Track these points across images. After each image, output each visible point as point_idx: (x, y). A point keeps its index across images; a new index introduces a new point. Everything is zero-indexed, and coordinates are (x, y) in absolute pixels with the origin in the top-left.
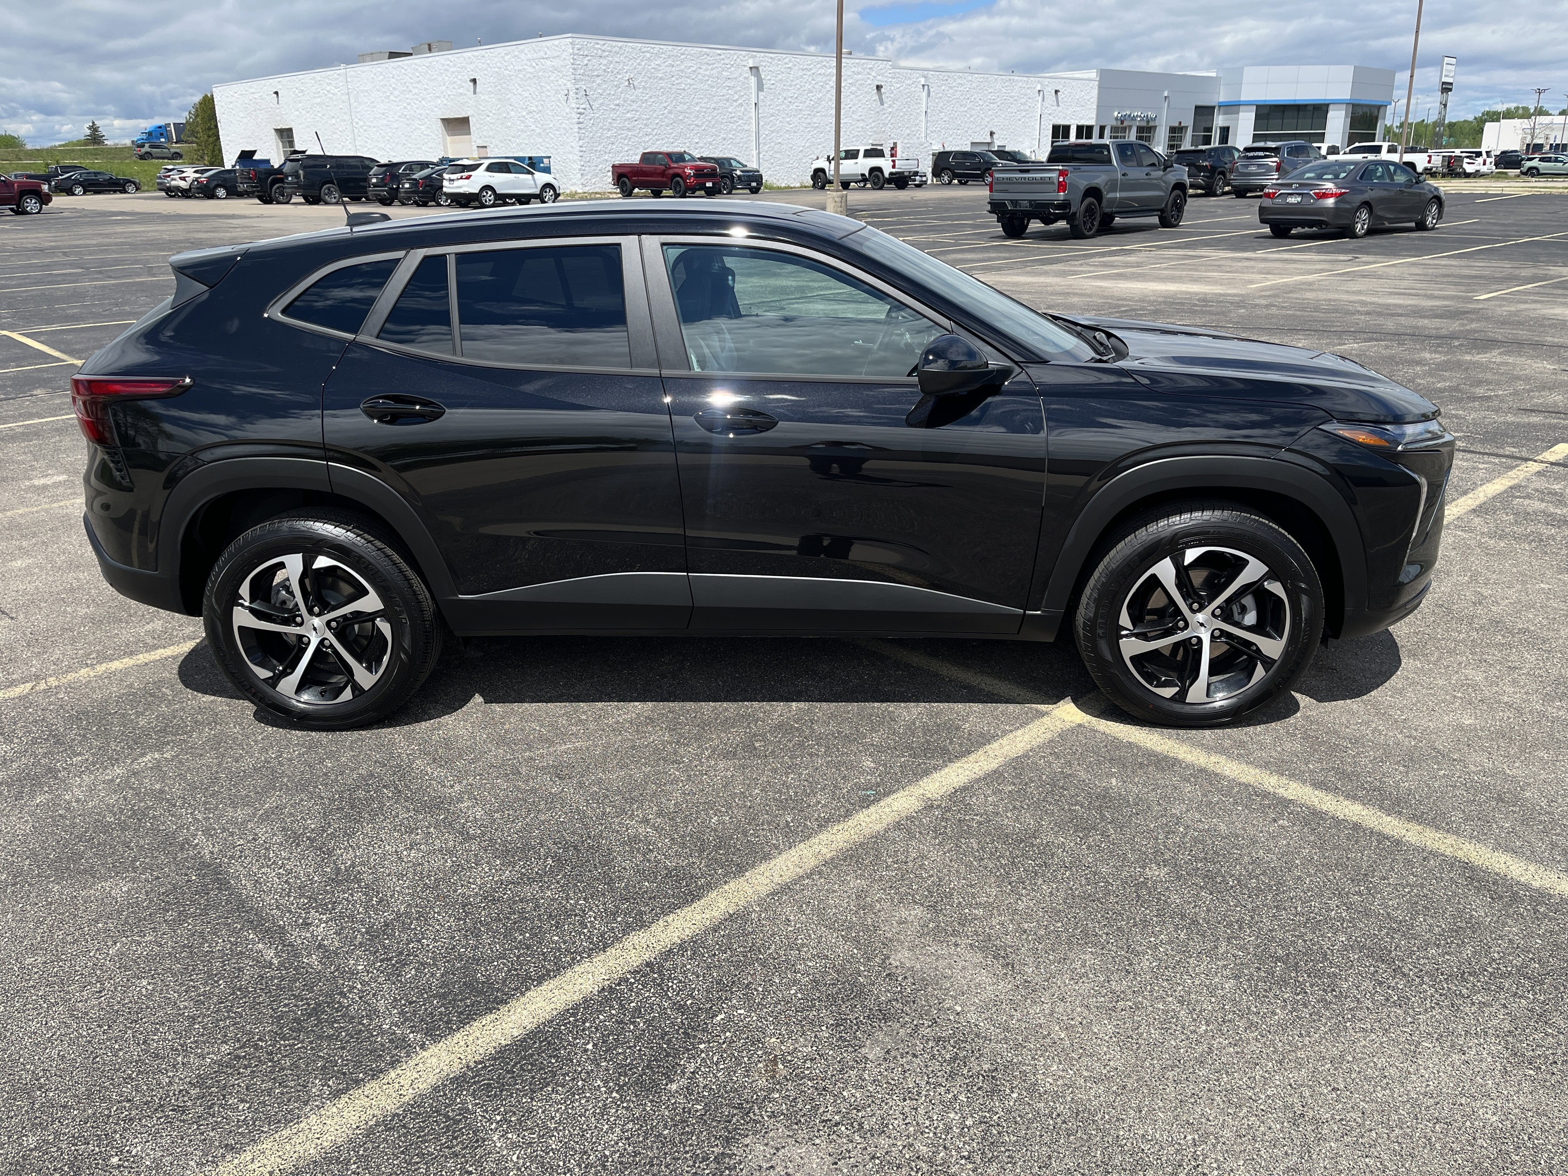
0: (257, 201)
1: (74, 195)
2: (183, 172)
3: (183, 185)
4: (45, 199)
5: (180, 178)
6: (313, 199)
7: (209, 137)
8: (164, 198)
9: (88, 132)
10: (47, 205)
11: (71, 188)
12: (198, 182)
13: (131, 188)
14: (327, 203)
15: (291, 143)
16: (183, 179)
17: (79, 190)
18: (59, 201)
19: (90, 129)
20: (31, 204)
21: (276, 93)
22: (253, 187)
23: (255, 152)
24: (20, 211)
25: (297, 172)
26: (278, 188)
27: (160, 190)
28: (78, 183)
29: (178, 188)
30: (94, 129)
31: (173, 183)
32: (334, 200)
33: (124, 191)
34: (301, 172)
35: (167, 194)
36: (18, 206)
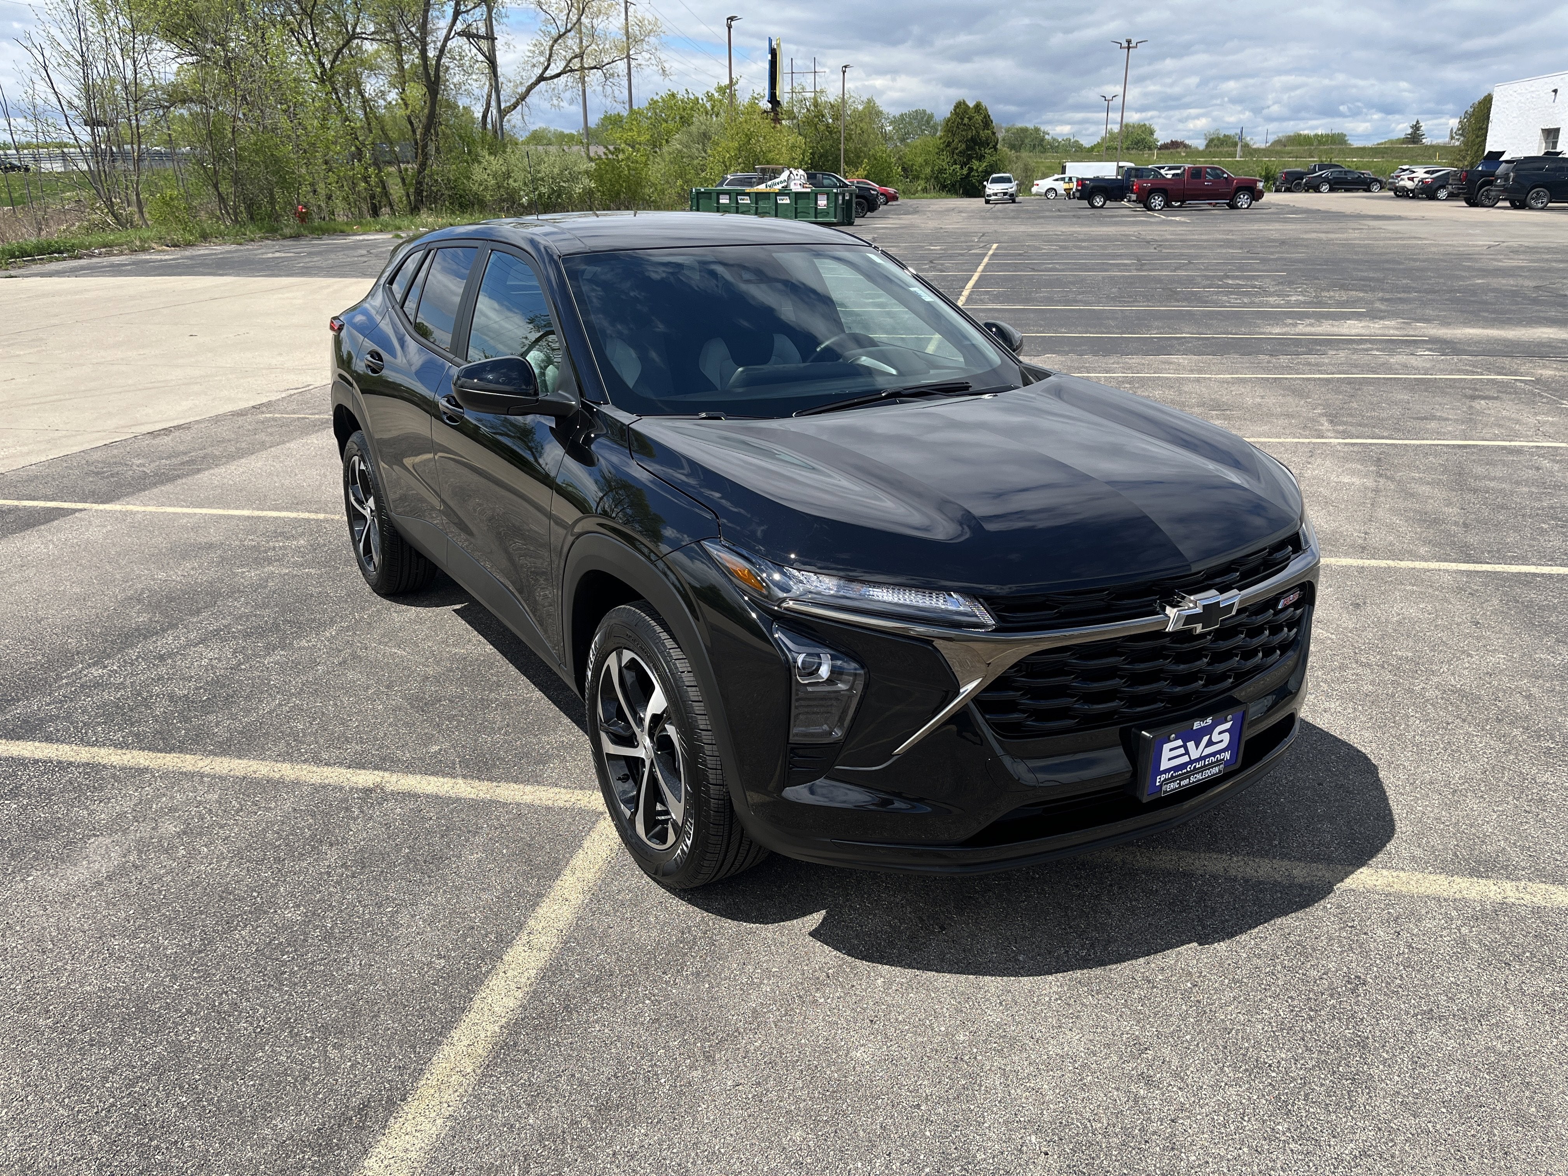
0: (1464, 204)
1: (1320, 192)
2: (1414, 172)
3: (1409, 185)
4: (1256, 195)
5: (1409, 179)
6: (1519, 204)
7: (1477, 137)
8: (1391, 198)
9: (1410, 131)
10: (1257, 200)
11: (1319, 185)
12: (1423, 183)
13: (1375, 187)
14: (1531, 208)
15: (1555, 144)
16: (1411, 179)
17: (1325, 187)
18: (1270, 197)
19: (1412, 127)
20: (1243, 200)
21: (1555, 91)
22: (1460, 189)
23: (1503, 153)
24: (1233, 206)
25: (1508, 174)
26: (1487, 190)
27: (1390, 190)
28: (1327, 180)
29: (1404, 189)
30: (1416, 127)
31: (1402, 183)
32: (1540, 205)
33: (1368, 190)
34: (1512, 174)
35: (1395, 193)
36: (1231, 200)
